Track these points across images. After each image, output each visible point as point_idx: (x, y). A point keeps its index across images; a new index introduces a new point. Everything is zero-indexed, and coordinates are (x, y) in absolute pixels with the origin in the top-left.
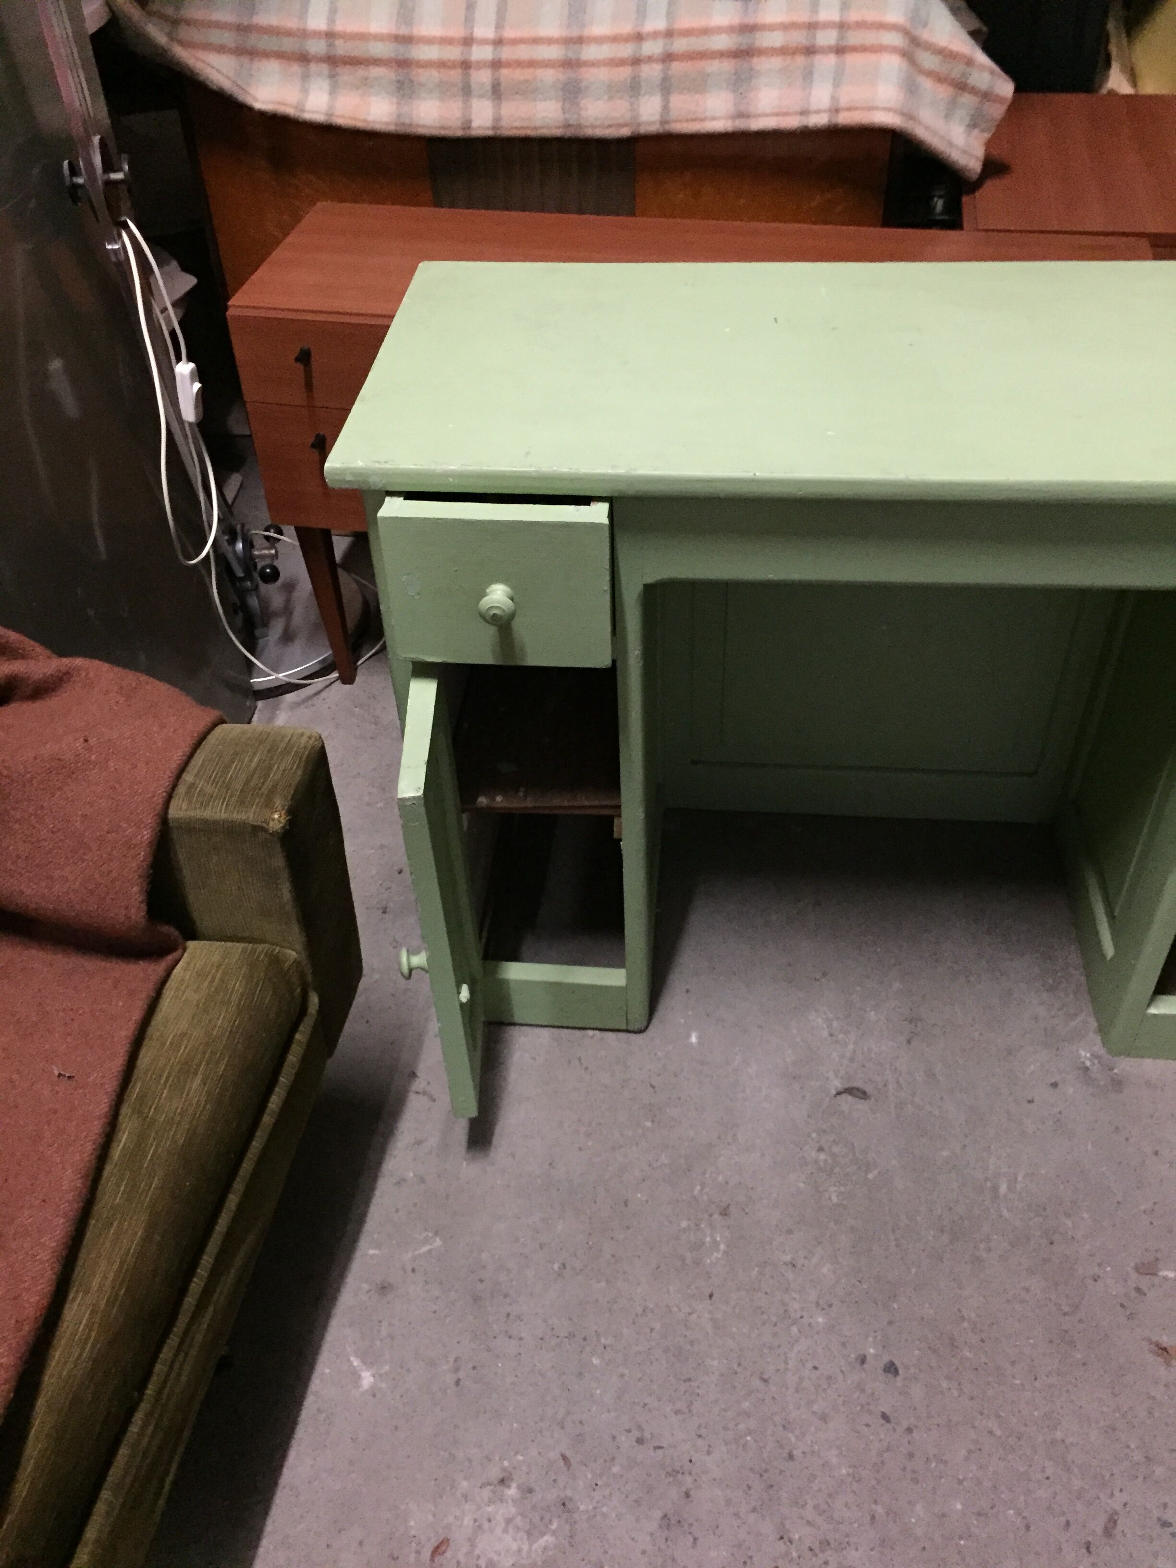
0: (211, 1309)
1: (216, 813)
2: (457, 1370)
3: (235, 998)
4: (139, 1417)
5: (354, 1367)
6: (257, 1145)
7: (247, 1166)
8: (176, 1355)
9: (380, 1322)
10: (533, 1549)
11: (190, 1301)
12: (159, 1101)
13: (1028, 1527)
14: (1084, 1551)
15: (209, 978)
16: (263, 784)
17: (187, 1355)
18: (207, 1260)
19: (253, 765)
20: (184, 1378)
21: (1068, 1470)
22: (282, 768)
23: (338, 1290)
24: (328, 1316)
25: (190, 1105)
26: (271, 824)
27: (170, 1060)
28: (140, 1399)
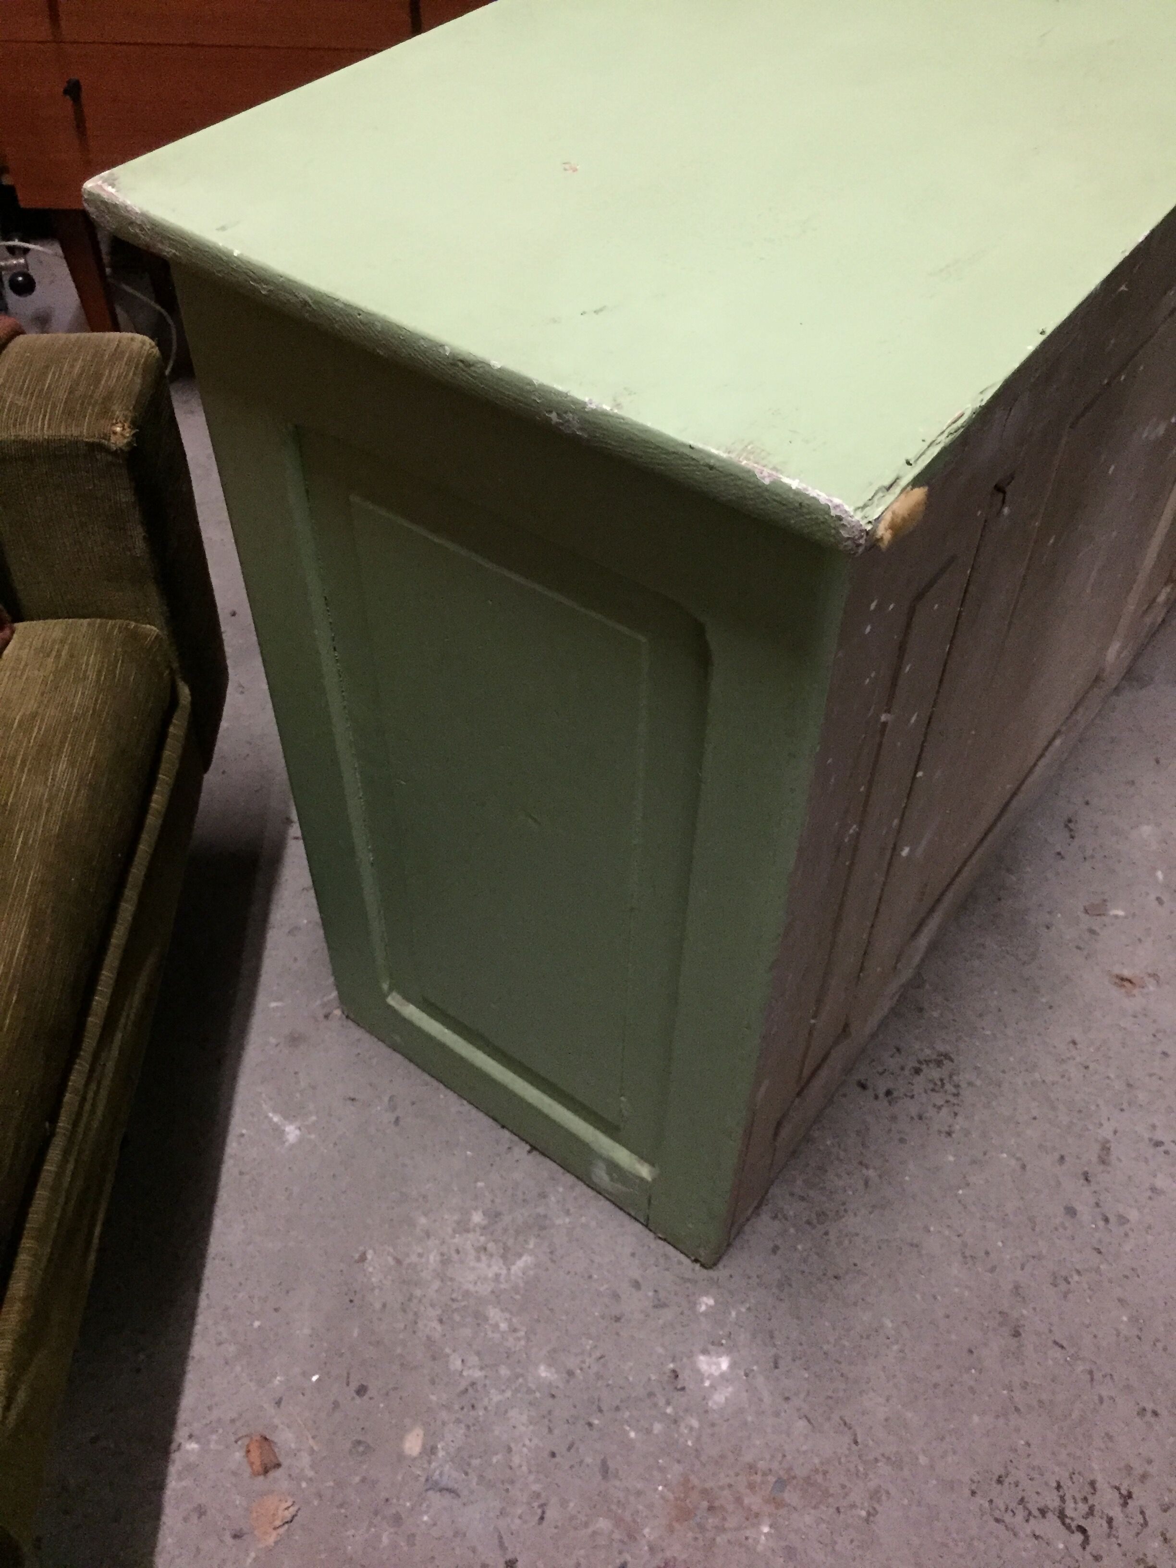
0: (119, 1035)
1: (36, 431)
2: (393, 1108)
3: (92, 675)
4: (54, 1154)
5: (276, 1124)
6: (144, 848)
7: (138, 872)
8: (87, 1085)
9: (296, 1073)
10: (512, 1271)
11: (94, 1022)
12: (17, 788)
13: (1024, 1167)
14: (1082, 1181)
15: (54, 653)
16: (93, 392)
17: (99, 1083)
18: (107, 976)
19: (77, 370)
20: (99, 1113)
21: (1054, 1108)
22: (115, 374)
23: (241, 1047)
24: (234, 1078)
25: (59, 789)
26: (113, 439)
27: (22, 742)
28: (53, 1134)
